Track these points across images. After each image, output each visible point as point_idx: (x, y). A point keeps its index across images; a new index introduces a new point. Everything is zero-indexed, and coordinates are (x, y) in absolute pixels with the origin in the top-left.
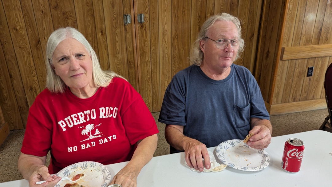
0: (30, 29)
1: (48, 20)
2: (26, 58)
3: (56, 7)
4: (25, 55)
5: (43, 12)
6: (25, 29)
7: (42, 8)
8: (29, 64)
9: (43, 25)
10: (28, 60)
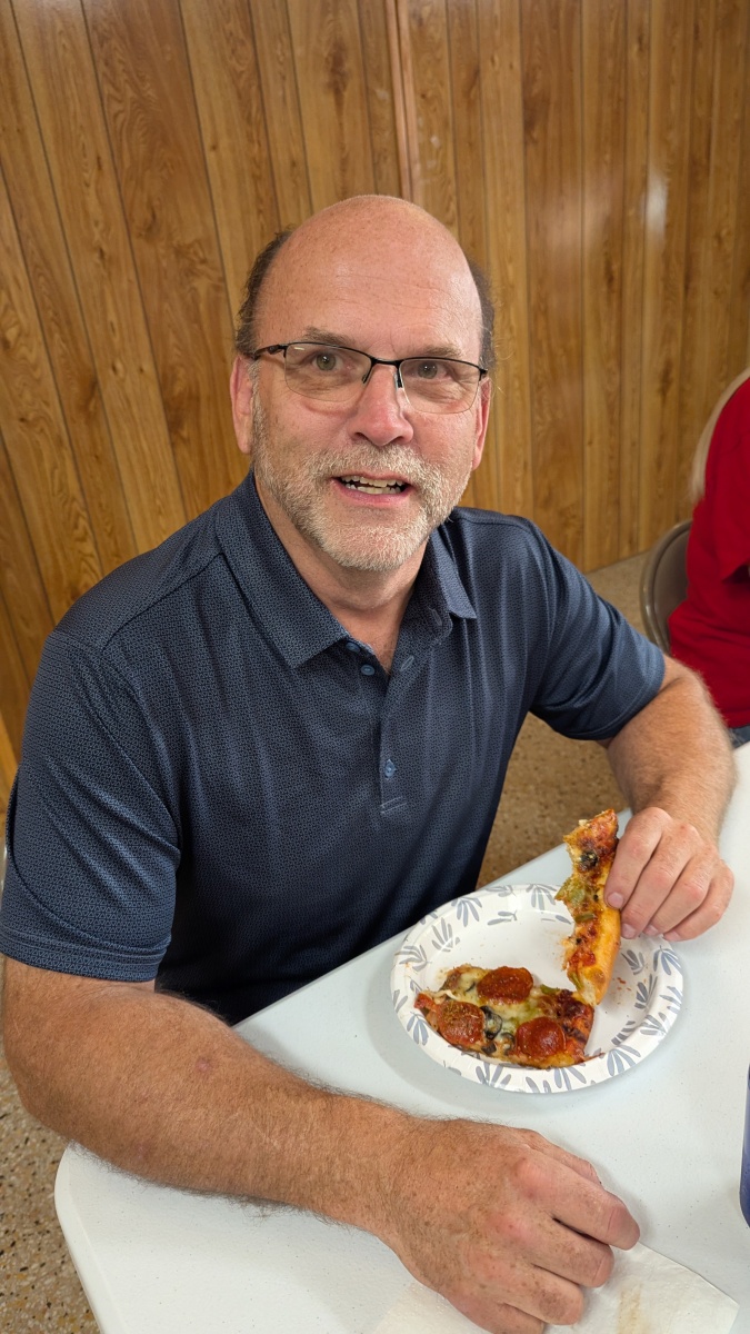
0: (57, 336)
1: (125, 285)
2: (47, 465)
3: (150, 230)
4: (45, 454)
5: (102, 253)
6: (40, 338)
7: (97, 237)
8: (61, 490)
9: (105, 312)
10: (57, 472)
